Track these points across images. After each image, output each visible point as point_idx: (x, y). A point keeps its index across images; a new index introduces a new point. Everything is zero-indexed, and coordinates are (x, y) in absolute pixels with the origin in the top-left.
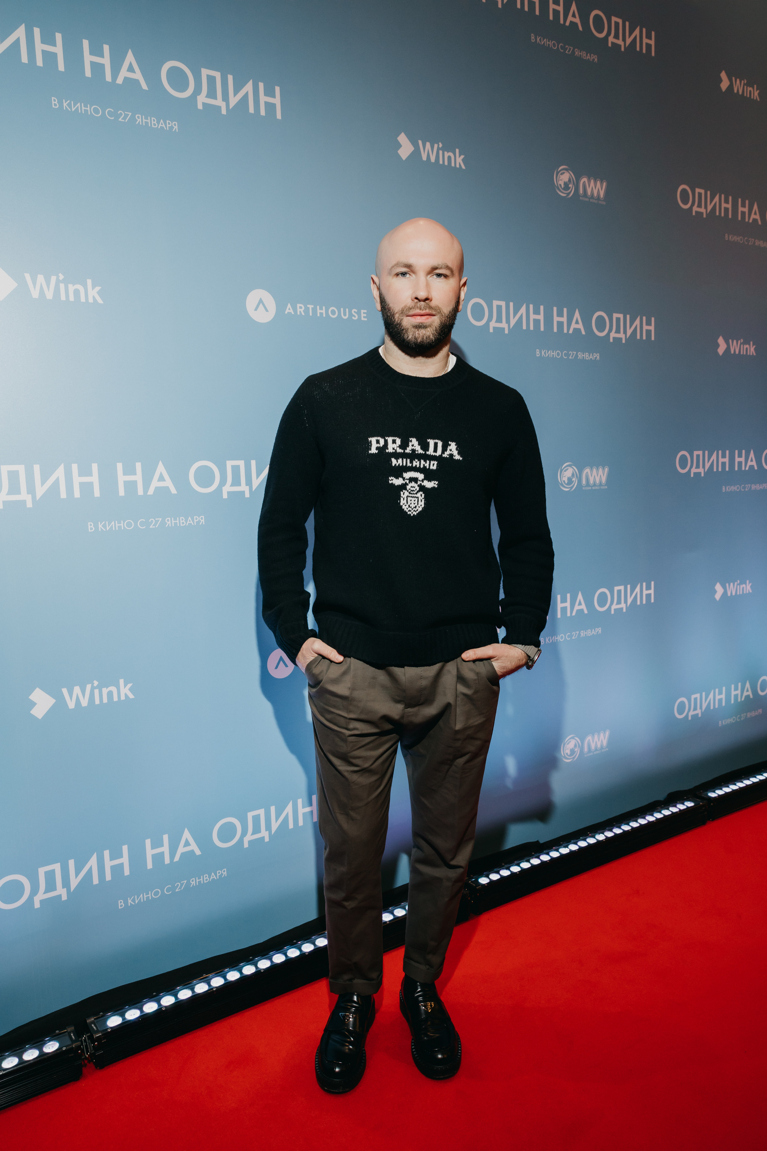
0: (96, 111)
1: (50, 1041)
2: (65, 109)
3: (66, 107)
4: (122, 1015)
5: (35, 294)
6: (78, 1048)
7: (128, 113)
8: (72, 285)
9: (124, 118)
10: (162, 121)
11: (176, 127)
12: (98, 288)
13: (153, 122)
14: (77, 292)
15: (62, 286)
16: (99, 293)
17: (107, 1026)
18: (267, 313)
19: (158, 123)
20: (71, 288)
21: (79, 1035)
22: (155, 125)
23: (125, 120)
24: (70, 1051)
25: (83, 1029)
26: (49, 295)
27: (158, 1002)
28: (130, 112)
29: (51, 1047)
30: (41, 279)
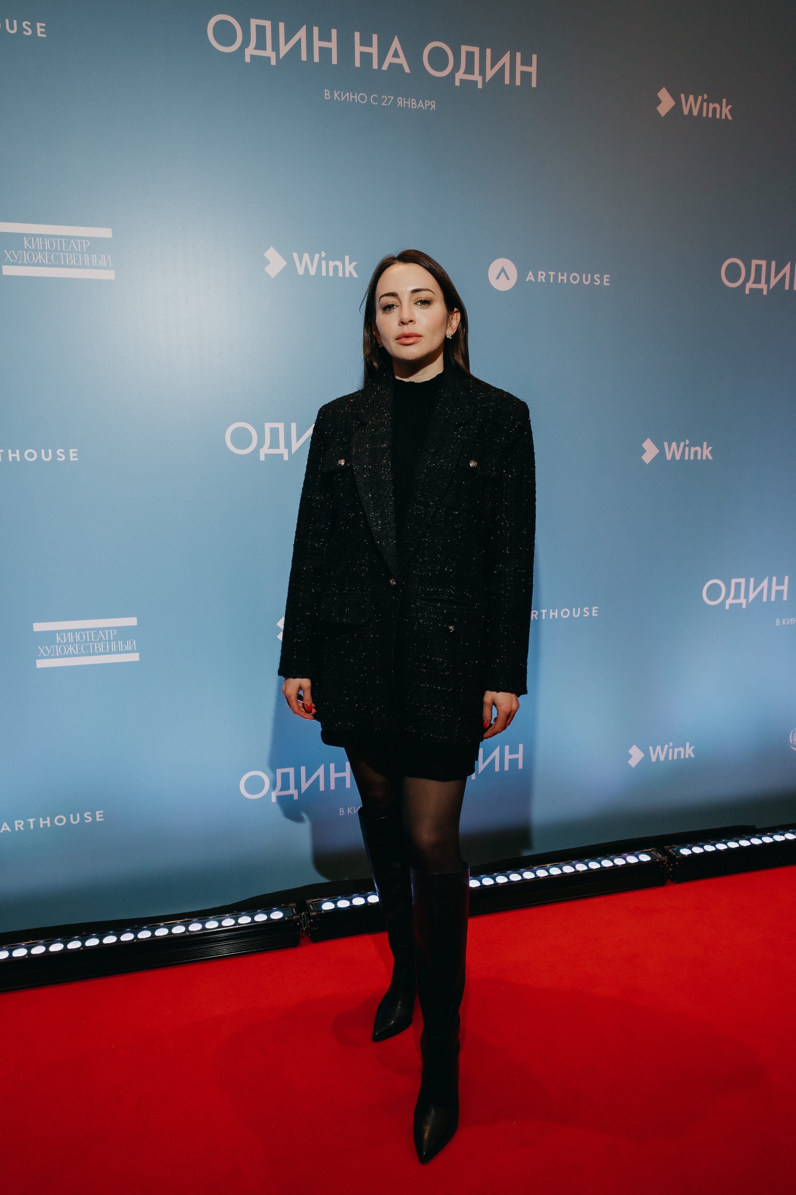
0: (363, 98)
1: (276, 910)
2: (335, 99)
3: (336, 97)
4: (335, 903)
5: (301, 271)
6: (298, 920)
7: (391, 97)
8: (332, 262)
9: (387, 103)
10: (421, 101)
11: (434, 106)
12: (354, 264)
13: (412, 103)
14: (336, 268)
15: (324, 263)
16: (354, 268)
17: (322, 908)
18: (508, 281)
19: (417, 104)
20: (331, 264)
21: (299, 911)
22: (414, 106)
23: (388, 104)
24: (290, 921)
25: (302, 907)
26: (312, 272)
27: (366, 898)
28: (392, 96)
29: (277, 915)
30: (306, 257)
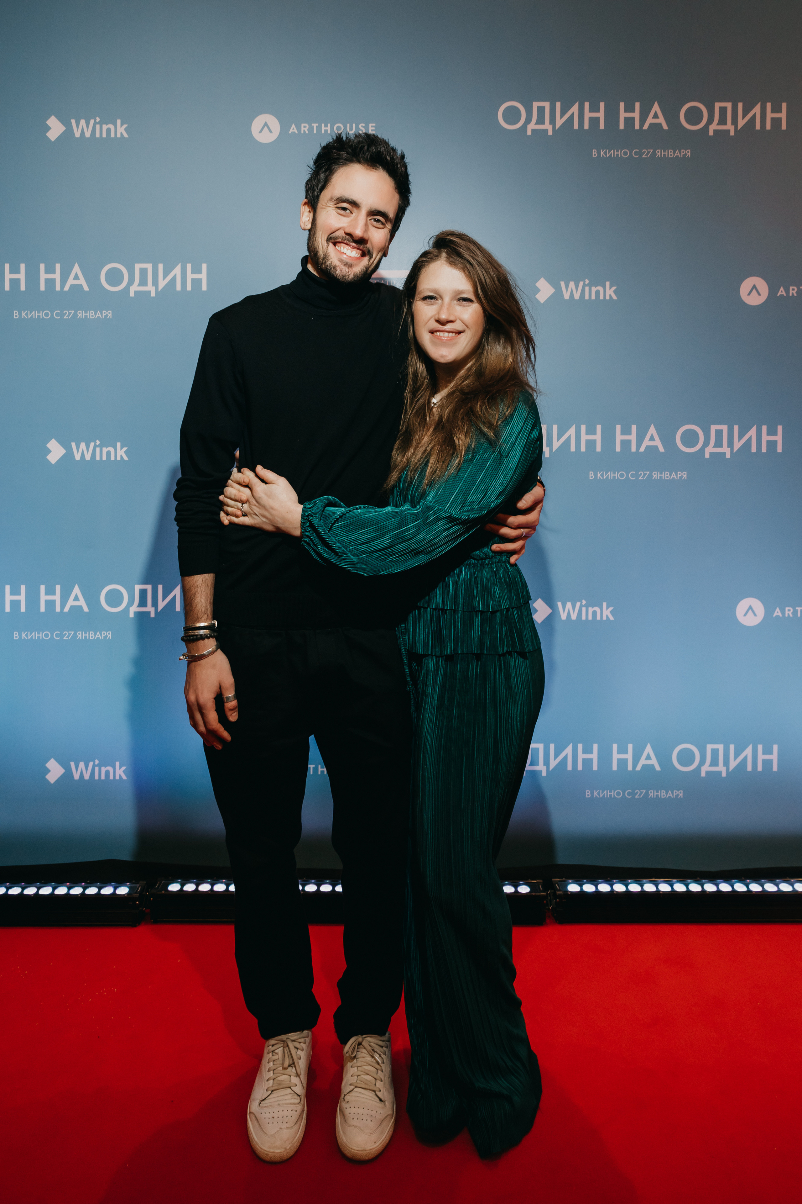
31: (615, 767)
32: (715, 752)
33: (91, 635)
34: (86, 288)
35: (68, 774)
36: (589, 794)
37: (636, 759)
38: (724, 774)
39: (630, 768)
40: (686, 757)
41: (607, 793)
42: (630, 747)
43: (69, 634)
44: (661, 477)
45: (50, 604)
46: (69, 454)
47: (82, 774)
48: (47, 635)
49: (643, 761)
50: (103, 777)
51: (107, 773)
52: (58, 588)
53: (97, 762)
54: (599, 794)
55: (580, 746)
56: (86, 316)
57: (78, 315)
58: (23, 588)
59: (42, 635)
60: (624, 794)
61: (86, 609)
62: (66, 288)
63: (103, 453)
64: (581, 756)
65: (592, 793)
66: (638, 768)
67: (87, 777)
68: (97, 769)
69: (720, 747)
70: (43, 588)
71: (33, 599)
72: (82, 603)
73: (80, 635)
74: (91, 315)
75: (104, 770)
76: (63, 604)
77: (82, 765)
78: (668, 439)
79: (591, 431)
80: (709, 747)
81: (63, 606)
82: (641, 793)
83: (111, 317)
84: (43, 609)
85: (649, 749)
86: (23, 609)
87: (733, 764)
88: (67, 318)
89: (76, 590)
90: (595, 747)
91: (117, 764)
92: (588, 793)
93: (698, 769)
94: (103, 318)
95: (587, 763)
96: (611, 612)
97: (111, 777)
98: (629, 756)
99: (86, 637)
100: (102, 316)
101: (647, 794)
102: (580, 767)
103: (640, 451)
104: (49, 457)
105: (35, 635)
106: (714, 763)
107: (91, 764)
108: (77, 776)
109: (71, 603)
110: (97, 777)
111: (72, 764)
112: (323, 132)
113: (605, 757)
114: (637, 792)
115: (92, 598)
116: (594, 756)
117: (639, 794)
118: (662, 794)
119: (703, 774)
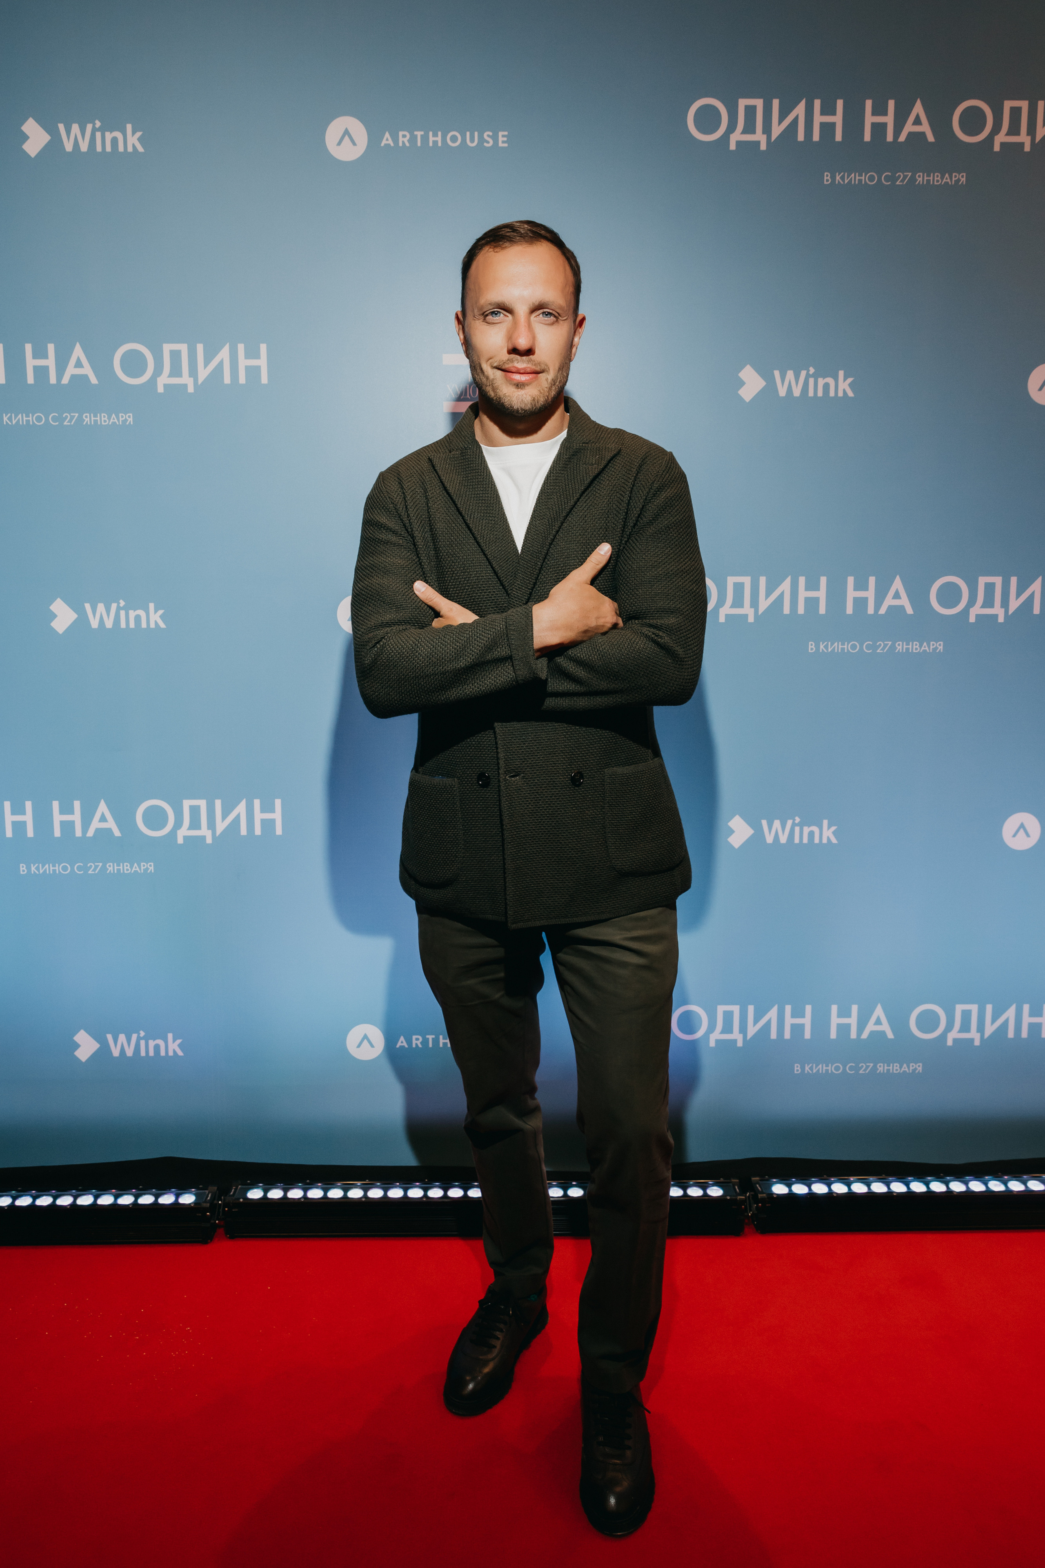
31: (833, 1035)
32: (966, 1015)
33: (126, 868)
34: (94, 380)
35: (104, 1049)
36: (799, 1068)
37: (862, 1025)
38: (977, 1043)
39: (853, 1035)
40: (928, 1021)
41: (822, 1068)
42: (855, 1009)
43: (96, 867)
44: (907, 649)
45: (68, 826)
46: (82, 619)
47: (123, 1050)
48: (65, 868)
49: (871, 1027)
50: (151, 1053)
51: (157, 1047)
52: (77, 804)
53: (142, 1034)
54: (811, 1069)
55: (788, 1009)
56: (96, 421)
57: (85, 420)
58: (29, 805)
59: (58, 868)
60: (844, 1069)
61: (117, 833)
62: (65, 380)
63: (130, 619)
64: (789, 1021)
65: (803, 1068)
66: (865, 1036)
67: (130, 1052)
68: (143, 1043)
69: (974, 1008)
70: (56, 805)
71: (43, 819)
72: (111, 824)
73: (111, 868)
74: (103, 419)
75: (152, 1043)
76: (86, 826)
77: (122, 1038)
78: (918, 596)
79: (813, 585)
80: (959, 1008)
81: (85, 827)
82: (867, 1067)
83: (132, 423)
84: (57, 833)
85: (879, 1012)
86: (30, 833)
87: (989, 1030)
88: (69, 424)
89: (103, 807)
90: (808, 1009)
91: (170, 1036)
92: (797, 1068)
93: (944, 1036)
94: (121, 423)
95: (797, 1029)
96: (834, 833)
97: (163, 1053)
98: (853, 1021)
99: (119, 870)
100: (119, 421)
101: (875, 1068)
102: (787, 1035)
103: (880, 613)
104: (55, 624)
105: (49, 868)
106: (965, 1028)
107: (134, 1037)
108: (116, 1053)
109: (95, 824)
110: (143, 1054)
111: (109, 1037)
112: (431, 144)
113: (821, 1022)
114: (863, 1066)
115: (124, 818)
116: (807, 1021)
117: (865, 1068)
118: (895, 1068)
119: (950, 1043)
